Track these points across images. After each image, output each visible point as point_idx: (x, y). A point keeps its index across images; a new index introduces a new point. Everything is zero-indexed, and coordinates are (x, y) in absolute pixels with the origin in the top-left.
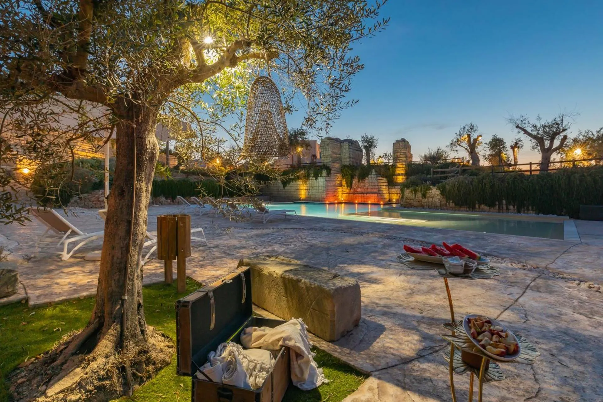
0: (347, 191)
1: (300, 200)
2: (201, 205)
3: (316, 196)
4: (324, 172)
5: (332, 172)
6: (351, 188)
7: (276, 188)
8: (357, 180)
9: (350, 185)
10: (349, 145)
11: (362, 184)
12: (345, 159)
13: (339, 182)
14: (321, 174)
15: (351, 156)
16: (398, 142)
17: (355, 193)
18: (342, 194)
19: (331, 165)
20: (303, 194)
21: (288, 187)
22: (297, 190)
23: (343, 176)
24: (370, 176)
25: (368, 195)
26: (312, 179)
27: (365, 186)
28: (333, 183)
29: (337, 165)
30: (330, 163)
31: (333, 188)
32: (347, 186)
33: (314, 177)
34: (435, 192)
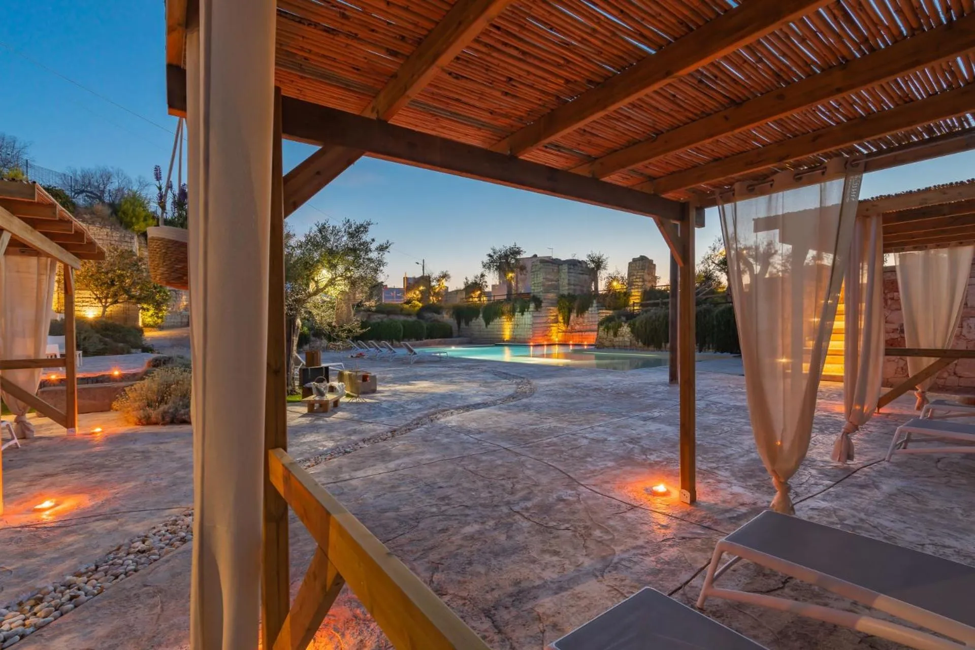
0: (564, 329)
1: (504, 341)
2: (377, 349)
3: (522, 337)
4: (532, 306)
5: (543, 305)
6: (568, 324)
7: (477, 328)
8: (575, 315)
9: (567, 321)
10: (569, 269)
11: (581, 320)
12: (564, 286)
13: (553, 318)
14: (528, 308)
15: (572, 282)
16: (634, 260)
17: (573, 331)
18: (556, 333)
19: (541, 296)
20: (507, 334)
21: (492, 325)
22: (501, 329)
23: (559, 310)
24: (590, 309)
25: (586, 333)
26: (518, 315)
27: (584, 322)
28: (544, 320)
29: (552, 296)
30: (541, 294)
31: (543, 325)
32: (564, 323)
33: (520, 312)
34: (625, 329)
